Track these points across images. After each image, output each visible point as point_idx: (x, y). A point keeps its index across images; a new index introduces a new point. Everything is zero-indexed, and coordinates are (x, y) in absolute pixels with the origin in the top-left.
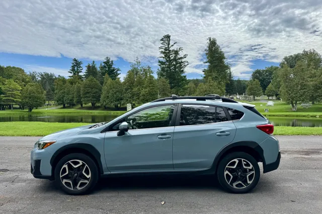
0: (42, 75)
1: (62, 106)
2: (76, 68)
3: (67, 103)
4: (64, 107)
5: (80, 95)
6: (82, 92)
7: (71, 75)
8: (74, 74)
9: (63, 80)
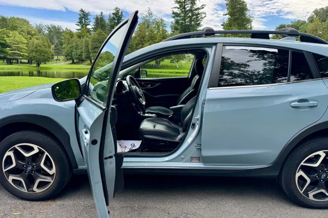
0: (49, 28)
1: (71, 62)
2: (83, 21)
3: (76, 59)
4: (73, 63)
5: (88, 51)
6: (90, 47)
7: (79, 28)
8: (82, 27)
9: (71, 34)
